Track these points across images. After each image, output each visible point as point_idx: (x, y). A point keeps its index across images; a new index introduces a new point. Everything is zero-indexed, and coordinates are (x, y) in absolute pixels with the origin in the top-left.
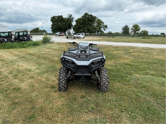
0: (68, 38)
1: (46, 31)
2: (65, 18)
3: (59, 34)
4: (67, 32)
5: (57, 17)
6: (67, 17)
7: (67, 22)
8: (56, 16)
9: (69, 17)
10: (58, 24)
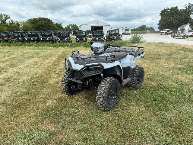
0: (174, 38)
1: (154, 29)
2: (181, 10)
3: (166, 32)
4: (179, 29)
5: (170, 9)
6: (184, 8)
7: (182, 15)
8: (168, 9)
9: (187, 7)
10: (169, 18)
